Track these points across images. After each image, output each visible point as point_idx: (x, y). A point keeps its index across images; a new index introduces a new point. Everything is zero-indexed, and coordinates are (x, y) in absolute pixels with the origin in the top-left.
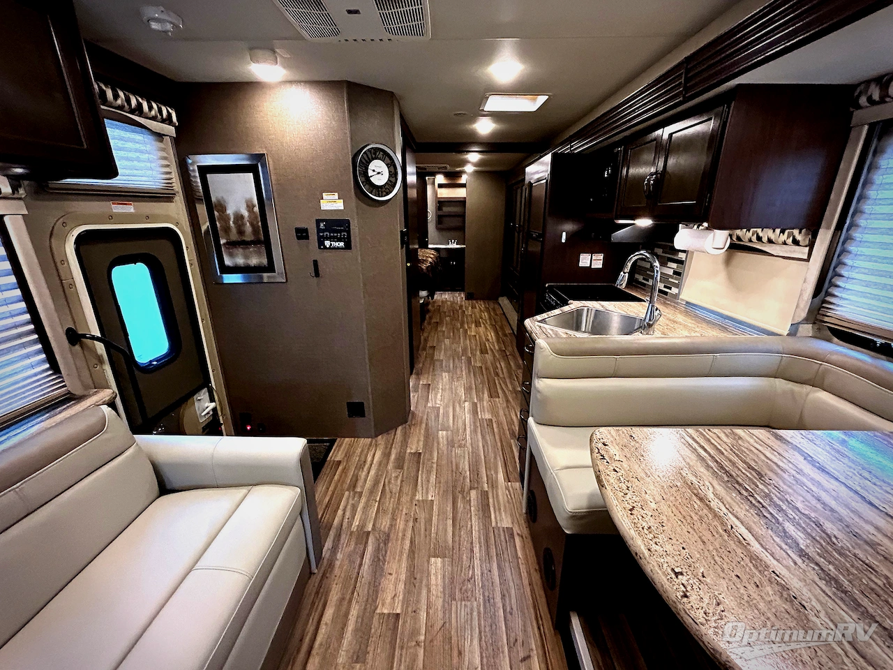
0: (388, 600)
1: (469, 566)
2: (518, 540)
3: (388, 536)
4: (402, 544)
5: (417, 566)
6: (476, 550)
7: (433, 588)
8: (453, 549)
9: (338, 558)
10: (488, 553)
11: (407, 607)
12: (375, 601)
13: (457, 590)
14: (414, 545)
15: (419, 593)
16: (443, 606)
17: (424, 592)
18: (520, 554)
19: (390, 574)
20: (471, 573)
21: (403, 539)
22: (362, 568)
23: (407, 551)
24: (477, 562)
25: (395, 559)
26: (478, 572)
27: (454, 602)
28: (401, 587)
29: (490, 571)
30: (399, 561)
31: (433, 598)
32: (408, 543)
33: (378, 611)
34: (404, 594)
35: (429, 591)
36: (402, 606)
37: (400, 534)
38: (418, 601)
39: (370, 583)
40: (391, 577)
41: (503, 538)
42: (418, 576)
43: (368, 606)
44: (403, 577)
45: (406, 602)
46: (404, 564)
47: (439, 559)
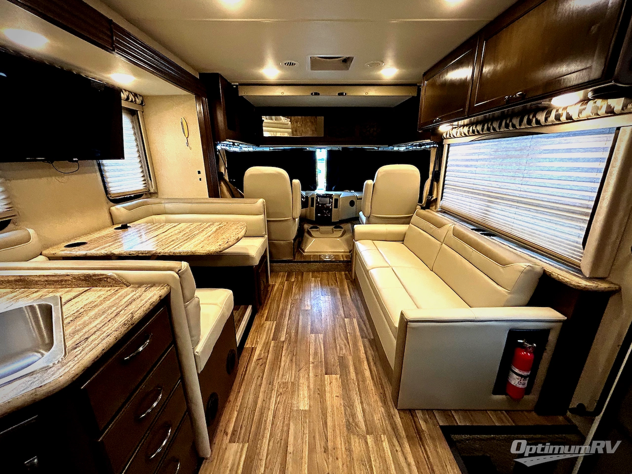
0: (334, 381)
1: (278, 404)
2: (230, 430)
3: (348, 430)
4: (334, 421)
5: (318, 402)
6: (270, 417)
7: (306, 388)
8: (289, 418)
9: (382, 408)
10: (262, 414)
11: (321, 378)
12: (343, 382)
13: (290, 387)
14: (324, 421)
15: (315, 385)
16: (299, 379)
17: (312, 386)
18: (236, 413)
19: (337, 396)
20: (279, 399)
21: (334, 426)
22: (359, 401)
23: (328, 415)
24: (272, 407)
25: (337, 408)
26: (273, 400)
27: (293, 381)
28: (328, 388)
29: (264, 400)
30: (333, 406)
31: (306, 383)
32: (329, 423)
33: (338, 376)
34: (325, 384)
35: (308, 387)
36: (324, 379)
37: (338, 432)
38: (315, 381)
39: (349, 390)
40: (336, 395)
41: (243, 431)
42: (317, 395)
43: (345, 378)
44: (328, 395)
45: (323, 381)
46: (328, 403)
47: (301, 409)
